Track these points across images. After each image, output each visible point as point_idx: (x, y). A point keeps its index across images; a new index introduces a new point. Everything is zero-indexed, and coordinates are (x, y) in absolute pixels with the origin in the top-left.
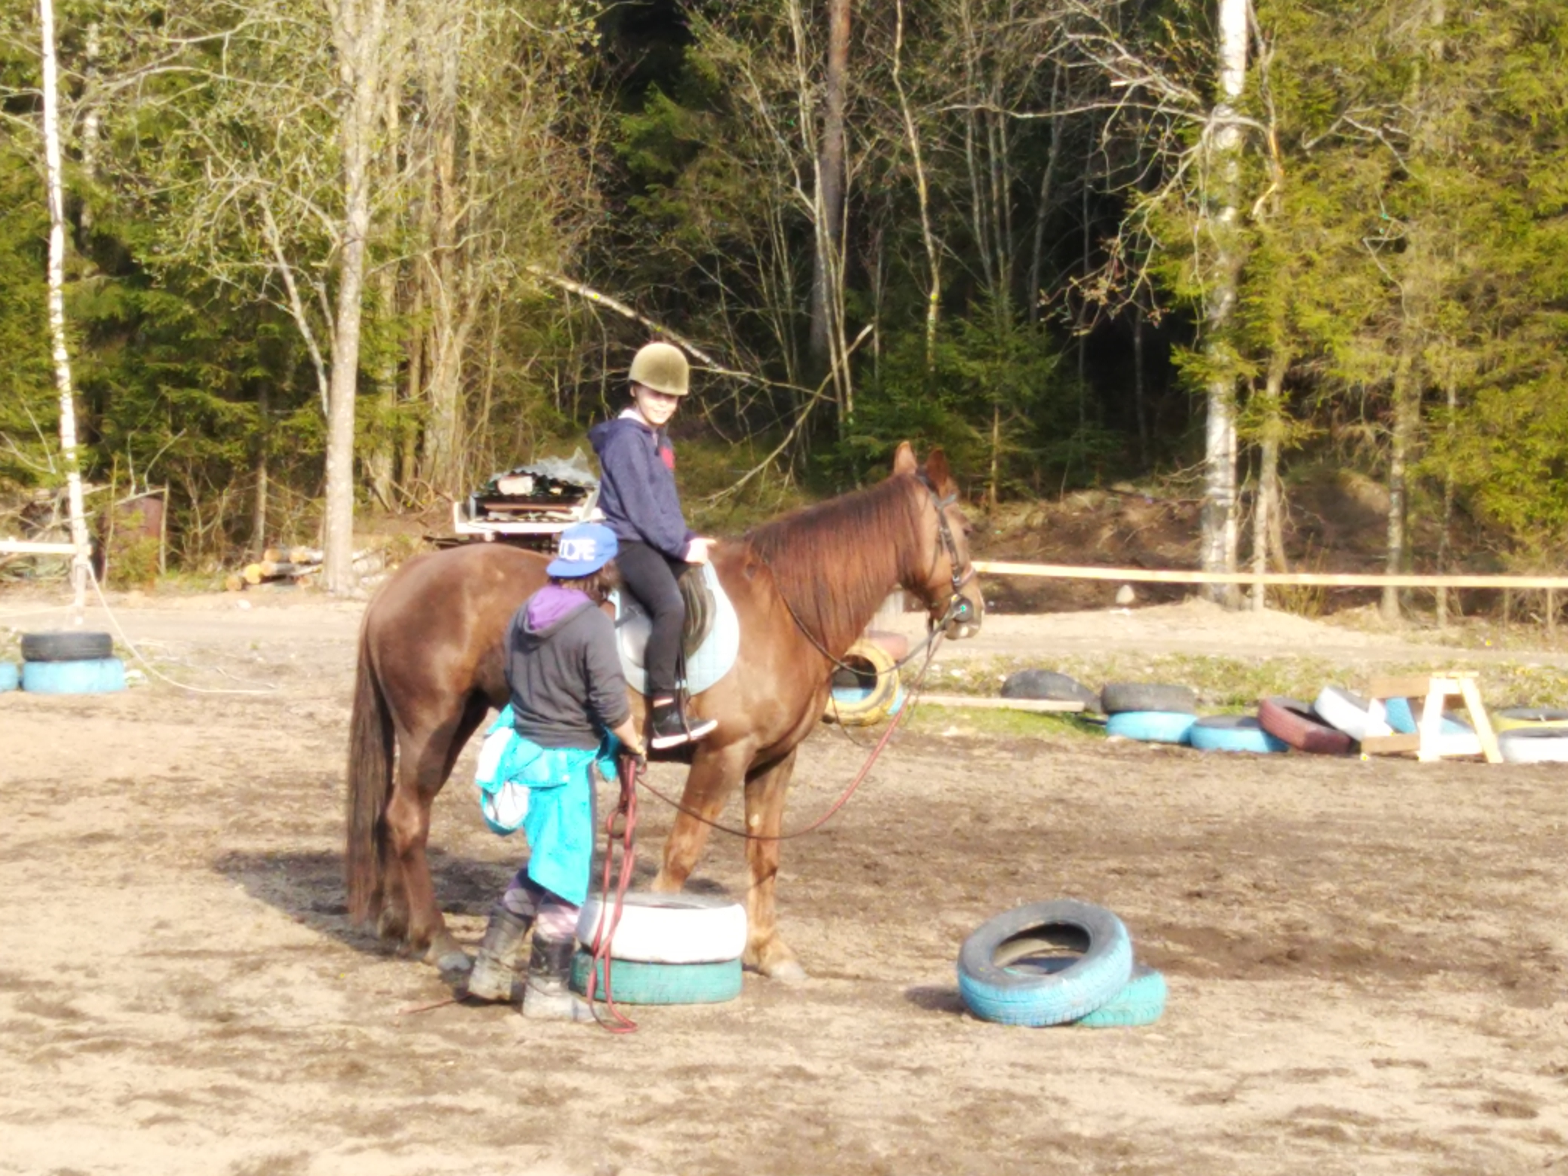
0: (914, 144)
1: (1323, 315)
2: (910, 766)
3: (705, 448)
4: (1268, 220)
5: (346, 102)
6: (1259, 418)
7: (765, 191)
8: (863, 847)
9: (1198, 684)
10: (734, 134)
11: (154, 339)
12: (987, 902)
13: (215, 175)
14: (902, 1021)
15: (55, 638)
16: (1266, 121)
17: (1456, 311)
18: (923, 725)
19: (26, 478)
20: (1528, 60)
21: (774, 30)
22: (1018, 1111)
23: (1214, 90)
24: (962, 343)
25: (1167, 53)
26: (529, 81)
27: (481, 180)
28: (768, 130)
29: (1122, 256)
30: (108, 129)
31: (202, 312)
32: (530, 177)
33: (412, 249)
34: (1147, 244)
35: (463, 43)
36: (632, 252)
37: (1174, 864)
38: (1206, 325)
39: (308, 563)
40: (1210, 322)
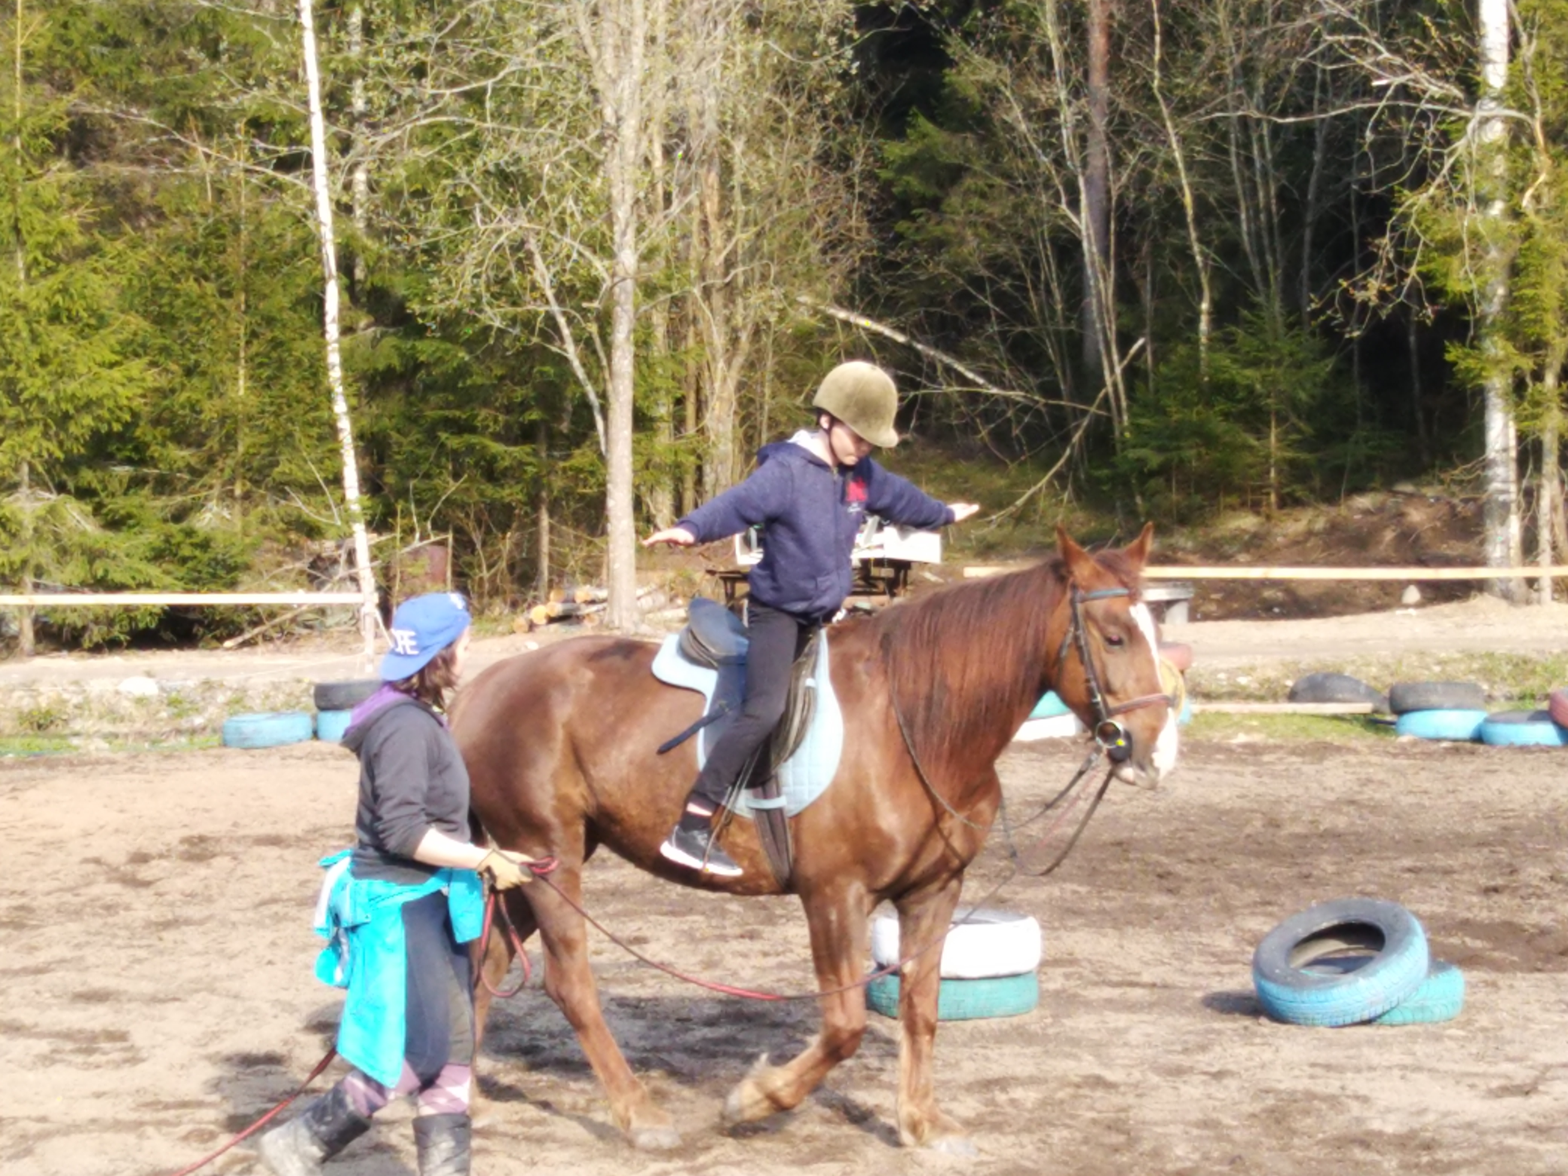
0: (1177, 155)
2: (1199, 774)
3: (983, 469)
4: (1537, 212)
5: (609, 143)
6: (1539, 410)
7: (1031, 210)
8: (1155, 857)
9: (1488, 680)
10: (998, 155)
11: (431, 387)
12: (1282, 905)
13: (484, 222)
14: (1200, 1026)
15: (347, 686)
16: (1531, 112)
18: (1211, 734)
19: (312, 531)
21: (1033, 49)
22: (1319, 1110)
23: (1477, 84)
24: (1235, 351)
25: (1427, 49)
26: (791, 113)
27: (747, 213)
28: (1030, 148)
29: (1391, 256)
30: (378, 183)
31: (477, 358)
32: (796, 207)
33: (681, 285)
34: (1416, 242)
35: (722, 78)
36: (901, 277)
37: (1470, 861)
38: (1480, 321)
39: (593, 602)
40: (1483, 317)
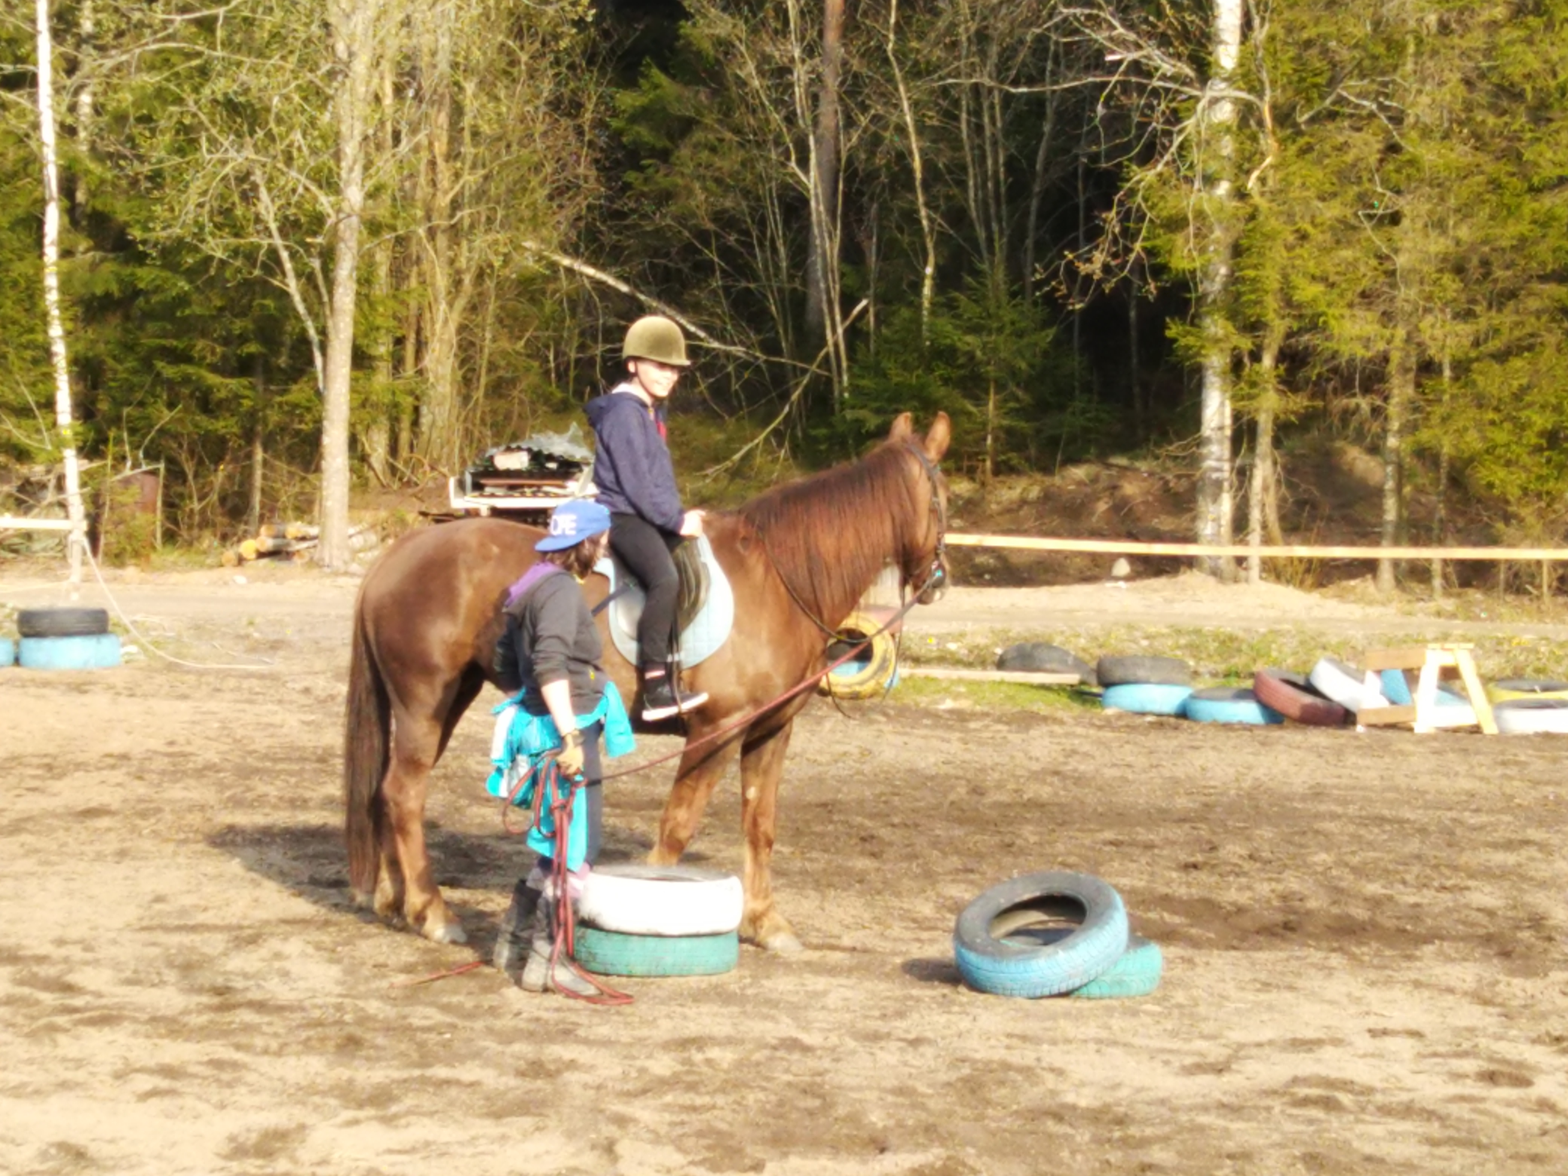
0: (909, 119)
1: (1317, 289)
2: (906, 739)
3: (700, 423)
4: (1262, 194)
5: (340, 78)
6: (1254, 391)
7: (760, 166)
8: (859, 819)
9: (1194, 656)
10: (729, 109)
11: (149, 315)
12: (983, 874)
13: (209, 151)
14: (898, 993)
15: (51, 614)
16: (1261, 95)
17: (1451, 285)
18: (919, 698)
19: (22, 455)
20: (1522, 33)
21: (769, 5)
22: (1014, 1081)
23: (1209, 64)
24: (958, 317)
25: (1161, 27)
26: (524, 57)
27: (476, 156)
28: (762, 104)
29: (1117, 230)
30: (103, 106)
31: (197, 288)
32: (525, 152)
33: (407, 225)
34: (1142, 218)
35: (457, 19)
36: (627, 227)
37: (1170, 835)
38: (1201, 299)
39: (303, 539)
40: (1205, 295)
